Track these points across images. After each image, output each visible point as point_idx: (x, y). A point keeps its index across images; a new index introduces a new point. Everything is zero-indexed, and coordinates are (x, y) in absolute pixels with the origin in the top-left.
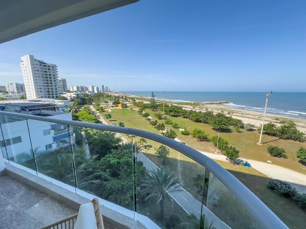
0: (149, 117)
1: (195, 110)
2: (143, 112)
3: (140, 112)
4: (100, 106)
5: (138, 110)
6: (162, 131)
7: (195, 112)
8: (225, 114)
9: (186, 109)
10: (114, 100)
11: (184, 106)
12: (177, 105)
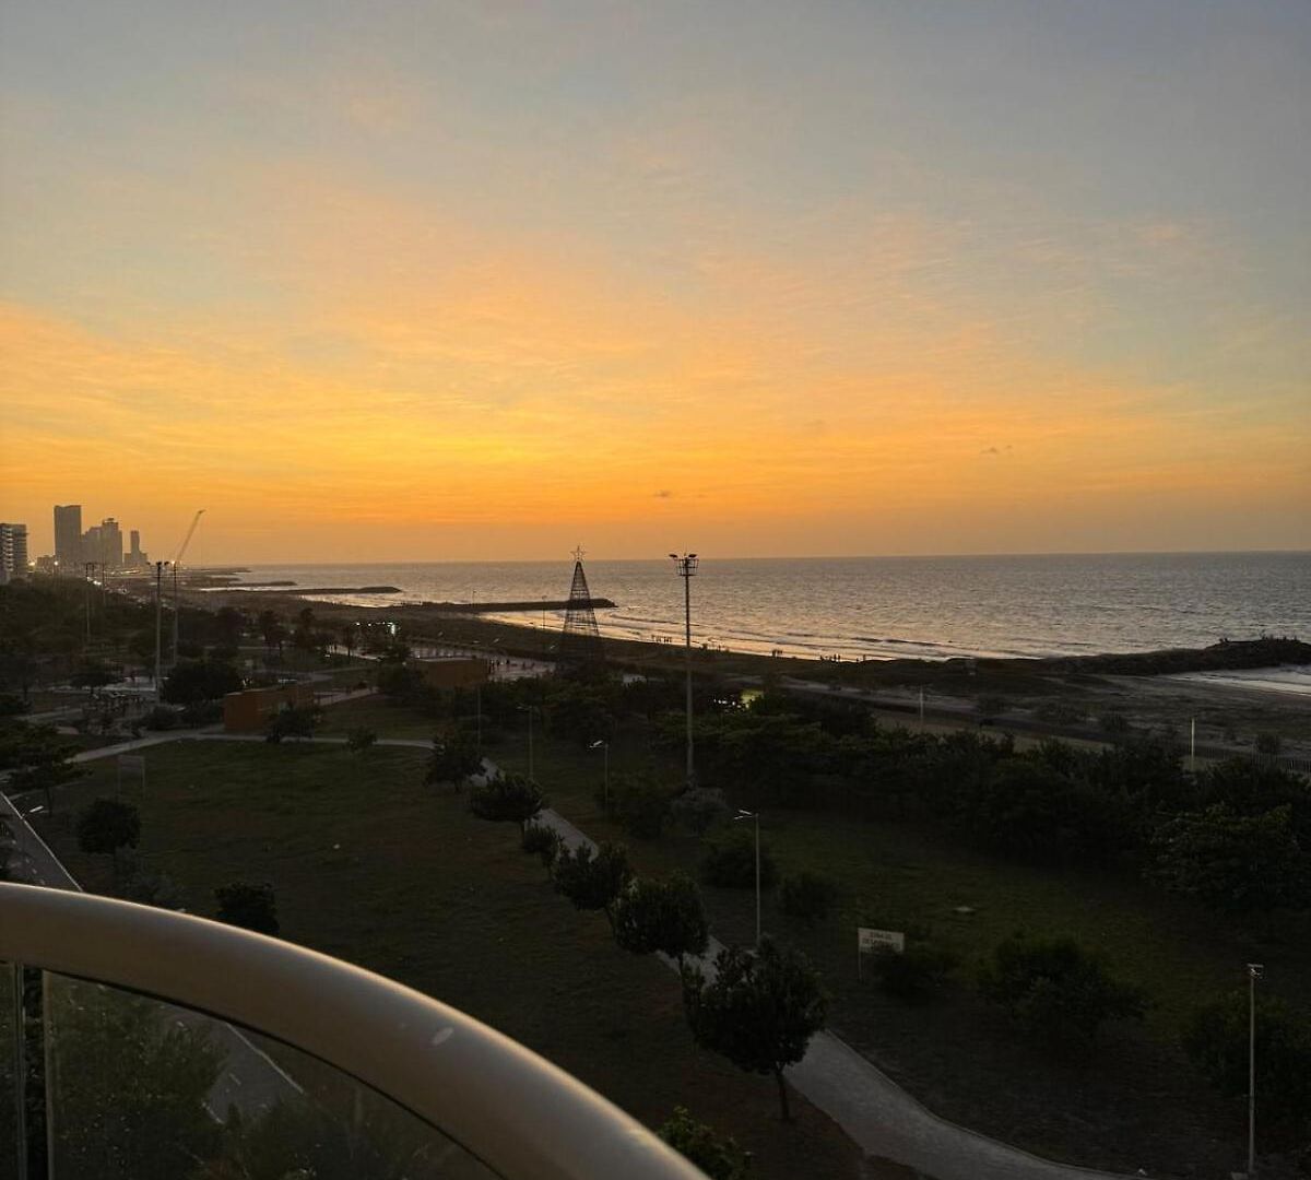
0: (547, 819)
1: (997, 737)
2: (485, 763)
3: (450, 767)
4: (33, 719)
5: (431, 746)
6: (673, 963)
7: (1007, 749)
8: (1296, 764)
9: (915, 728)
10: (182, 650)
11: (883, 695)
12: (824, 688)
